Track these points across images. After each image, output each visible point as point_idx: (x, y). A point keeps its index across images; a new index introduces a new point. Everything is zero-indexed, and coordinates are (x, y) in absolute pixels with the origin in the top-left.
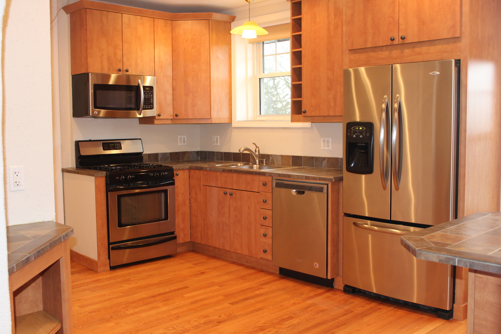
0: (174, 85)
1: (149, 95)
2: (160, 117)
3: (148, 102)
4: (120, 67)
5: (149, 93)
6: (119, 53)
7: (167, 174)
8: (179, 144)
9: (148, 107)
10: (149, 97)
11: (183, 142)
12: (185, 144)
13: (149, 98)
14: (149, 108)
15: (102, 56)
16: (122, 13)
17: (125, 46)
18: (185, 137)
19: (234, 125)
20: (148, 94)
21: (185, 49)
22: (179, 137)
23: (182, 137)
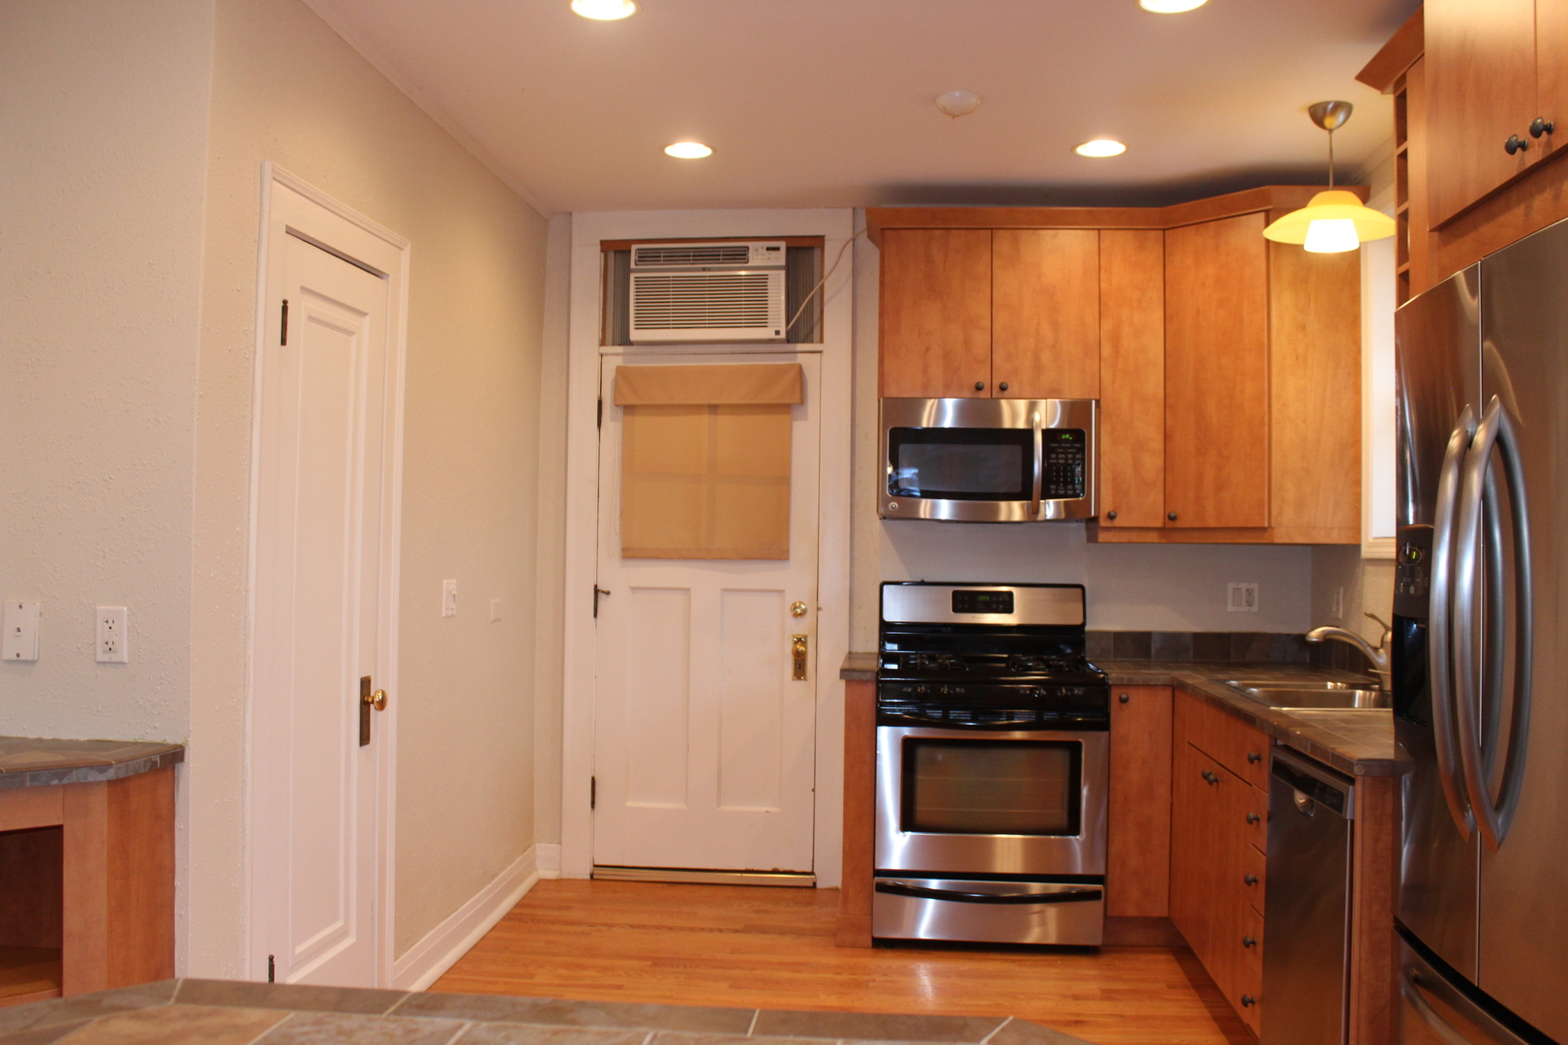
0: (1169, 423)
1: (1070, 456)
2: (1117, 523)
3: (1065, 477)
4: (983, 376)
5: (1070, 451)
6: (981, 339)
7: (1081, 693)
8: (1230, 608)
9: (1066, 489)
10: (1070, 462)
11: (1244, 603)
12: (1255, 609)
13: (1070, 465)
14: (1070, 492)
15: (928, 349)
16: (992, 229)
17: (1001, 317)
18: (1255, 586)
19: (1366, 552)
20: (1066, 453)
21: (1198, 312)
22: (1231, 586)
23: (1244, 586)
